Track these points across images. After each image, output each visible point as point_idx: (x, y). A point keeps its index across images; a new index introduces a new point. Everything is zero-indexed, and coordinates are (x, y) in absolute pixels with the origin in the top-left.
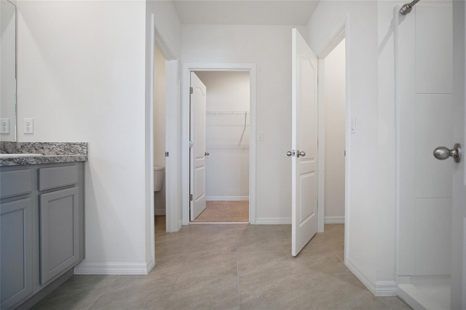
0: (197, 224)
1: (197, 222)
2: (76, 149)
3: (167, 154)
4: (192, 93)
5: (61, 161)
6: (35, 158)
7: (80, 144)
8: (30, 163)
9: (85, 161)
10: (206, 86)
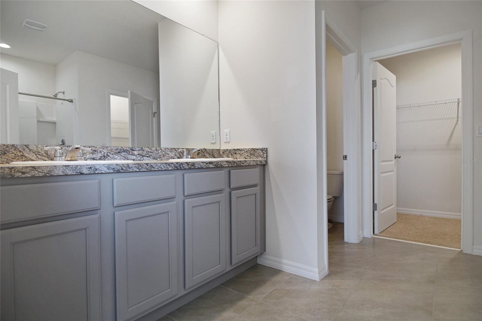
0: (382, 239)
1: (383, 236)
2: (258, 154)
3: (345, 157)
4: (375, 87)
5: (246, 164)
6: (227, 162)
7: (261, 149)
8: (223, 165)
9: (265, 164)
10: (396, 75)
